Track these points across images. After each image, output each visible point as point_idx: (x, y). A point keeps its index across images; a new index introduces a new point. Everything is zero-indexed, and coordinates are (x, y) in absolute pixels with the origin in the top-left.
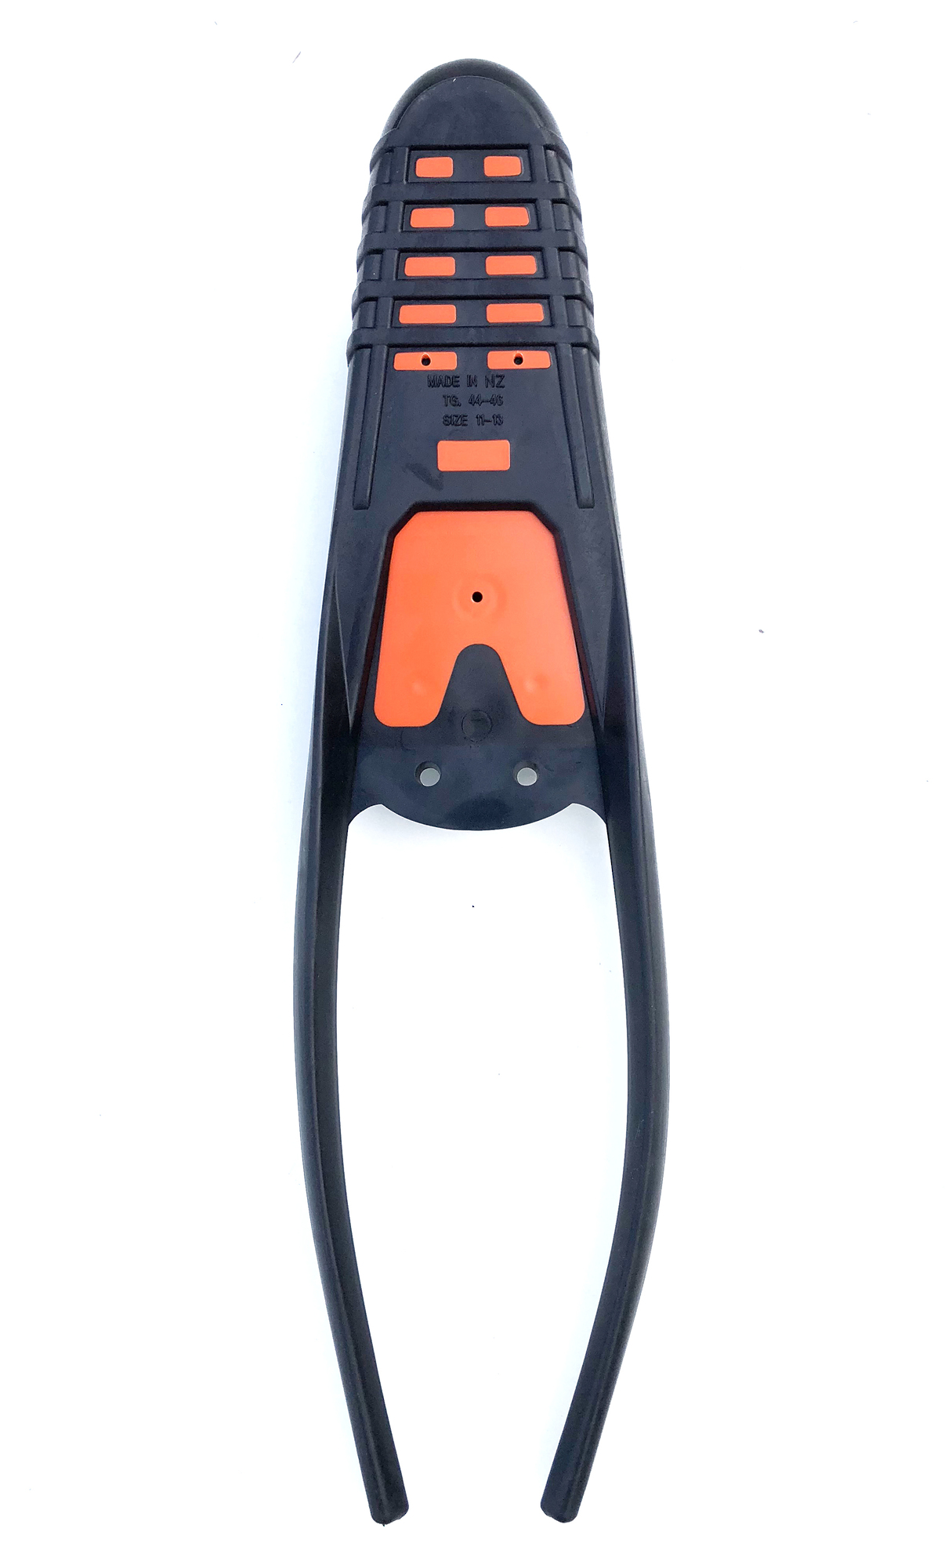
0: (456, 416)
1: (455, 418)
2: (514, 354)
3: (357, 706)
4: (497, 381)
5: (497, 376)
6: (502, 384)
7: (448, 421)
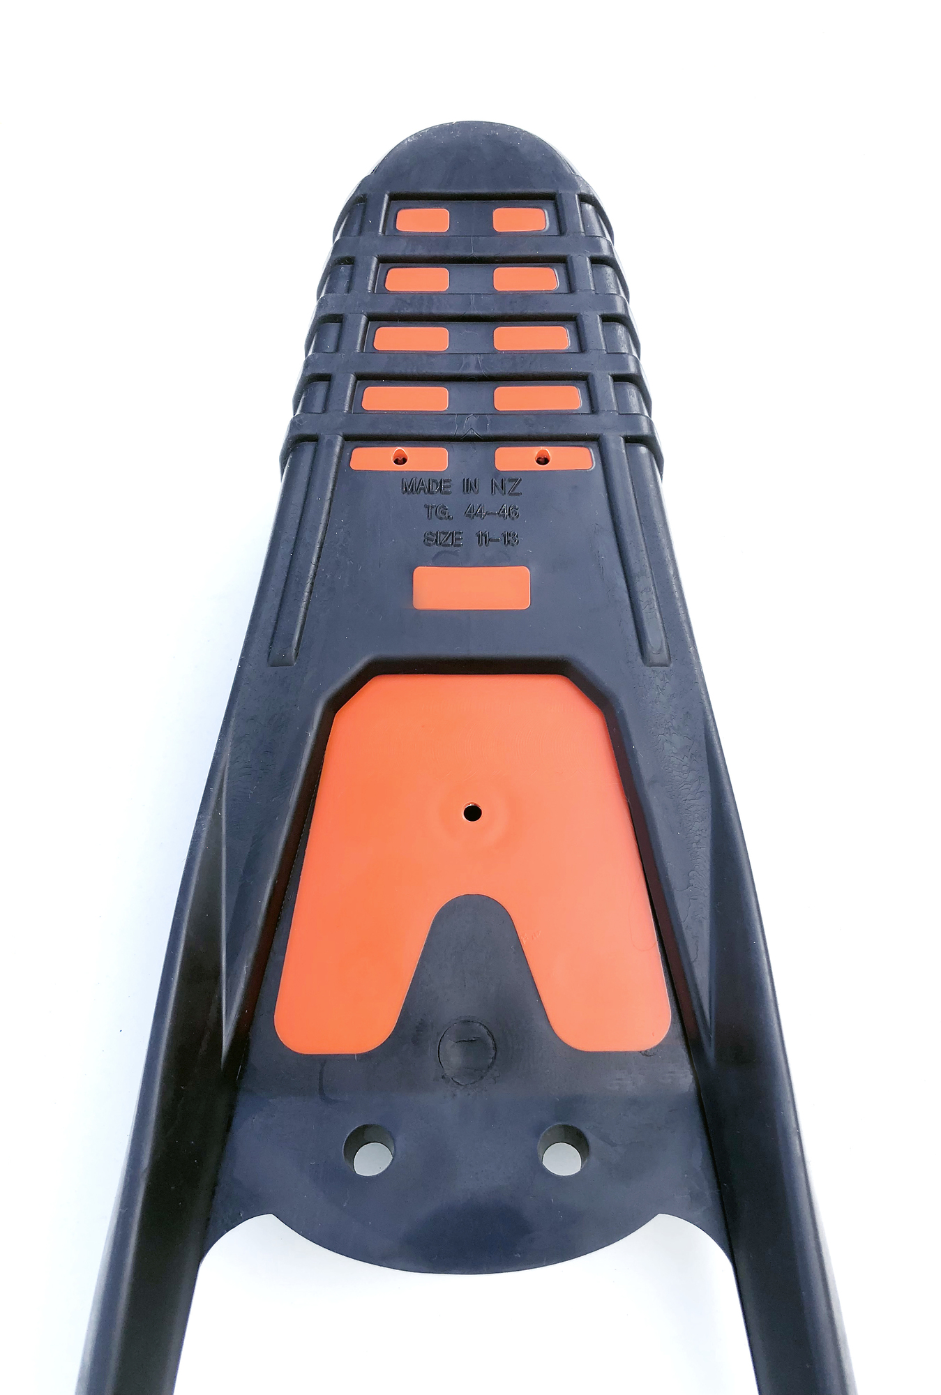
0: (443, 533)
1: (442, 536)
2: (536, 451)
3: (241, 1012)
4: (508, 486)
5: (511, 480)
6: (516, 491)
7: (432, 539)
